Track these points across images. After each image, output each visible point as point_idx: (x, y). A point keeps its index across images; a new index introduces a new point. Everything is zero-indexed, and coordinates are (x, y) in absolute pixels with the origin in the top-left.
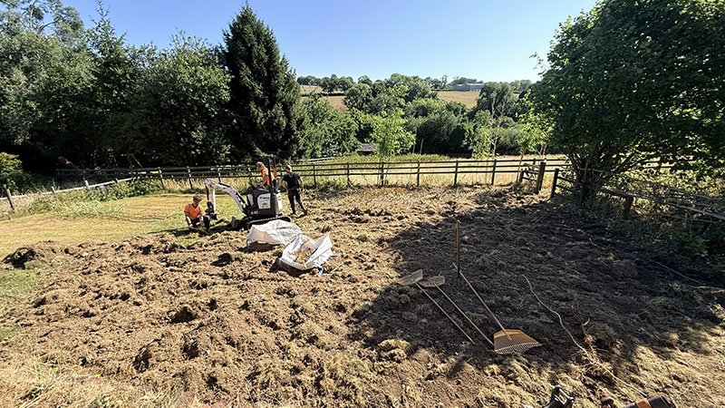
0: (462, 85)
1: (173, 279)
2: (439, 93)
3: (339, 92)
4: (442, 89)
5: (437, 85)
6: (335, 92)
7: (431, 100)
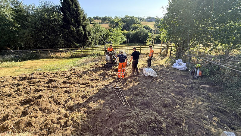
0: (149, 19)
1: (30, 88)
2: (141, 22)
3: (107, 22)
4: (143, 21)
5: (141, 20)
6: (106, 22)
7: (139, 25)
